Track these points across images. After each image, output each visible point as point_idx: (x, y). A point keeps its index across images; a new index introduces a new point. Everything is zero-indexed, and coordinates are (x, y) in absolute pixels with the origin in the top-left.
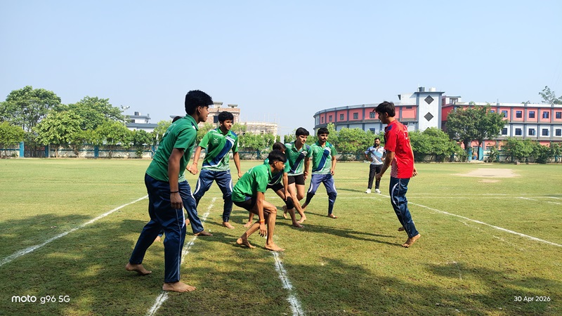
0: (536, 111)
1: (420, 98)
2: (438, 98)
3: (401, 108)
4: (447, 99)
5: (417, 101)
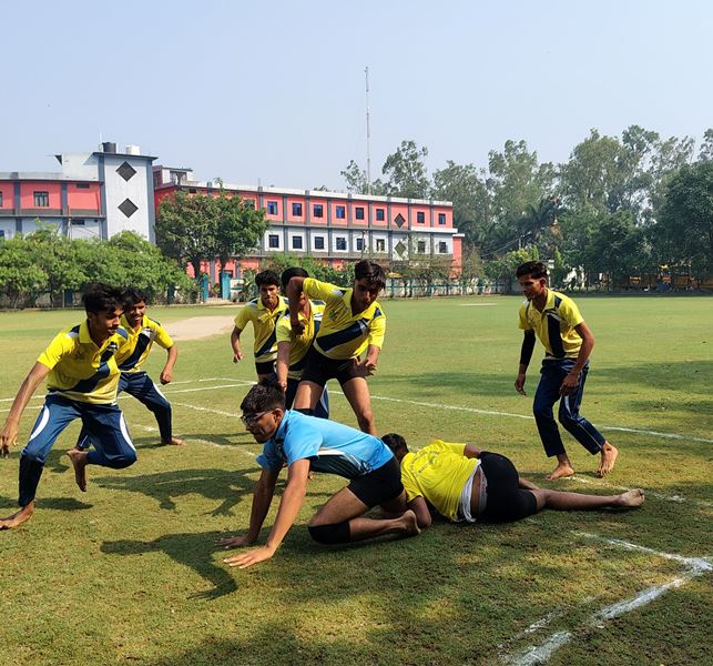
0: (325, 205)
1: (107, 168)
2: (145, 168)
3: (64, 185)
4: (164, 171)
5: (101, 172)
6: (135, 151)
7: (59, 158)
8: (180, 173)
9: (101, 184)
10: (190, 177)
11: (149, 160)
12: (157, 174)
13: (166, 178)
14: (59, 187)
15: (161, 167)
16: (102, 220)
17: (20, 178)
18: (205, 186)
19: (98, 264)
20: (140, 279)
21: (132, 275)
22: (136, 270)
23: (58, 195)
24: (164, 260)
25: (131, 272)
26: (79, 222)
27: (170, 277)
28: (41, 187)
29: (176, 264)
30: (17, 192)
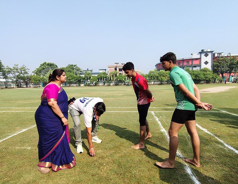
2: (211, 54)
3: (192, 60)
4: (216, 54)
5: (201, 56)
6: (209, 50)
7: (192, 54)
8: (220, 54)
9: (200, 58)
10: (222, 54)
11: (212, 52)
12: (214, 55)
13: (216, 55)
14: (191, 60)
15: (215, 53)
16: (200, 66)
17: (184, 59)
18: (227, 56)
19: (198, 75)
20: (207, 78)
21: (205, 77)
22: (206, 76)
23: (191, 62)
24: (214, 73)
25: (205, 76)
26: (195, 67)
27: (215, 77)
28: (188, 61)
29: (217, 74)
30: (183, 62)
